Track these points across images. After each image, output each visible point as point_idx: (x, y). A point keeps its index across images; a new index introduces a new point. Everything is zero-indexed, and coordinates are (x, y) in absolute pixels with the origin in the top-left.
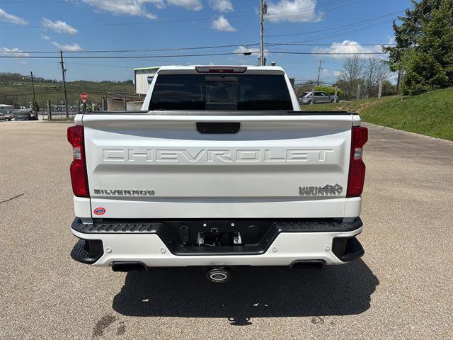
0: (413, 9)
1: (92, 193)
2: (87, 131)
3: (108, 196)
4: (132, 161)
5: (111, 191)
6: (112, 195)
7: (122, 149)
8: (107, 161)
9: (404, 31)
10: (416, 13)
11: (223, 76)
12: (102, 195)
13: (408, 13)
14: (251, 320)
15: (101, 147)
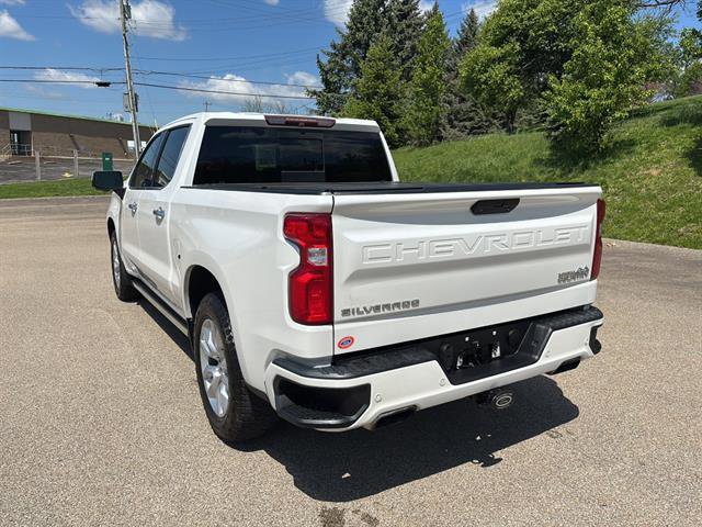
0: (339, 41)
1: (337, 315)
2: (336, 221)
3: (360, 316)
4: (400, 261)
5: (365, 308)
6: (365, 315)
7: (388, 245)
8: (369, 264)
9: (331, 70)
10: (345, 46)
11: (303, 132)
12: (351, 317)
13: (334, 47)
14: (497, 455)
15: (360, 243)
